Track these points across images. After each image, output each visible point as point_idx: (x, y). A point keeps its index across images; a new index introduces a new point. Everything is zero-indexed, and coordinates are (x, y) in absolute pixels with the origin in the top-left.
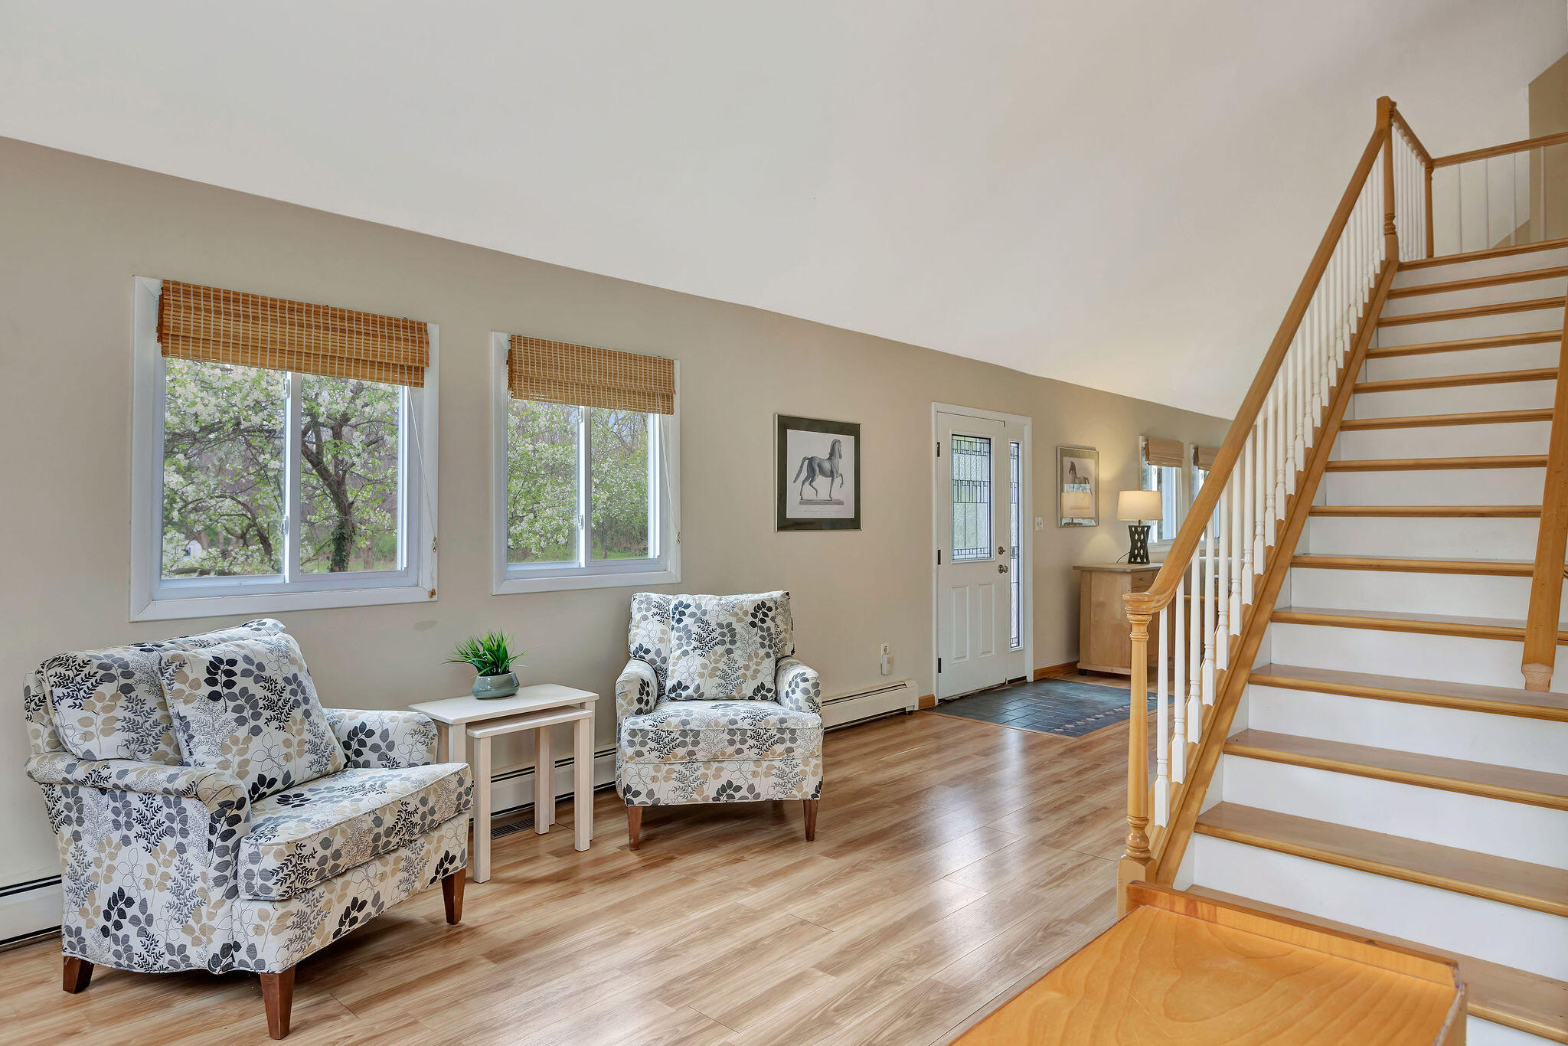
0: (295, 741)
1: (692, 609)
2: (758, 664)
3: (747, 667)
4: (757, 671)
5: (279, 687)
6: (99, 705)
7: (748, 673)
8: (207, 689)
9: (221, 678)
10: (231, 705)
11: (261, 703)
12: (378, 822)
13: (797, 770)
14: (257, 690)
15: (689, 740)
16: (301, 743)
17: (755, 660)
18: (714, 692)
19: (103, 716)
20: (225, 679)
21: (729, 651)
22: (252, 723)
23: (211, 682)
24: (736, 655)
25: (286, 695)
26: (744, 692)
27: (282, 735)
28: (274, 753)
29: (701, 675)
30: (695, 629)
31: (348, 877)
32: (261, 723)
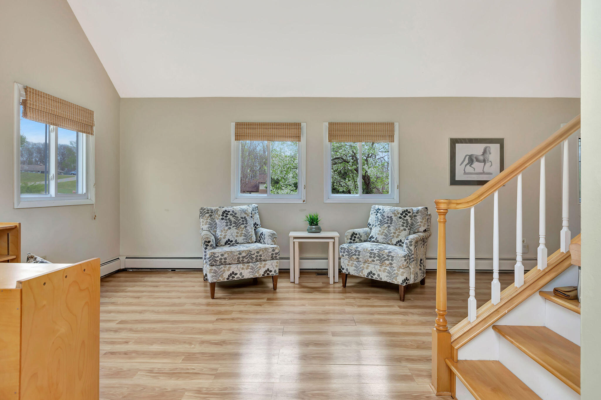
0: (240, 233)
1: (381, 211)
2: (400, 232)
3: (395, 233)
4: (399, 235)
5: (239, 219)
6: (205, 218)
7: (395, 235)
8: (221, 217)
9: (225, 215)
10: (225, 221)
11: (233, 222)
12: (240, 254)
13: (395, 272)
14: (233, 219)
15: (357, 253)
16: (242, 233)
17: (398, 231)
18: (382, 241)
19: (206, 221)
20: (226, 215)
21: (389, 227)
22: (229, 226)
23: (223, 215)
24: (391, 228)
25: (240, 221)
26: (393, 242)
27: (237, 231)
28: (233, 234)
29: (378, 234)
30: (380, 218)
31: (231, 266)
32: (231, 227)
